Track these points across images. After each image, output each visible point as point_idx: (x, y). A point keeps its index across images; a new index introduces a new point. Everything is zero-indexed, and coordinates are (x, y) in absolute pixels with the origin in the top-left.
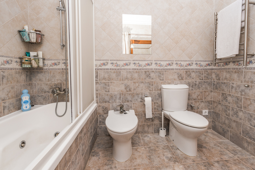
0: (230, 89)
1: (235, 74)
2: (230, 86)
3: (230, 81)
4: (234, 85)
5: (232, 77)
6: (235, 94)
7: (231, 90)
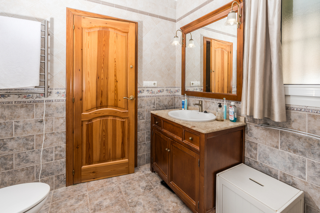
0: (13, 130)
1: (22, 109)
2: (12, 126)
3: (11, 119)
4: (21, 124)
5: (16, 113)
6: (22, 134)
7: (15, 131)
